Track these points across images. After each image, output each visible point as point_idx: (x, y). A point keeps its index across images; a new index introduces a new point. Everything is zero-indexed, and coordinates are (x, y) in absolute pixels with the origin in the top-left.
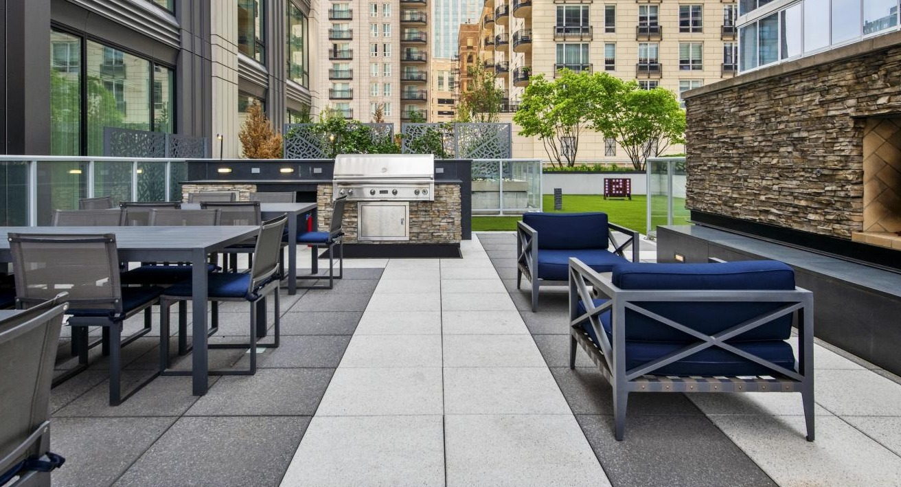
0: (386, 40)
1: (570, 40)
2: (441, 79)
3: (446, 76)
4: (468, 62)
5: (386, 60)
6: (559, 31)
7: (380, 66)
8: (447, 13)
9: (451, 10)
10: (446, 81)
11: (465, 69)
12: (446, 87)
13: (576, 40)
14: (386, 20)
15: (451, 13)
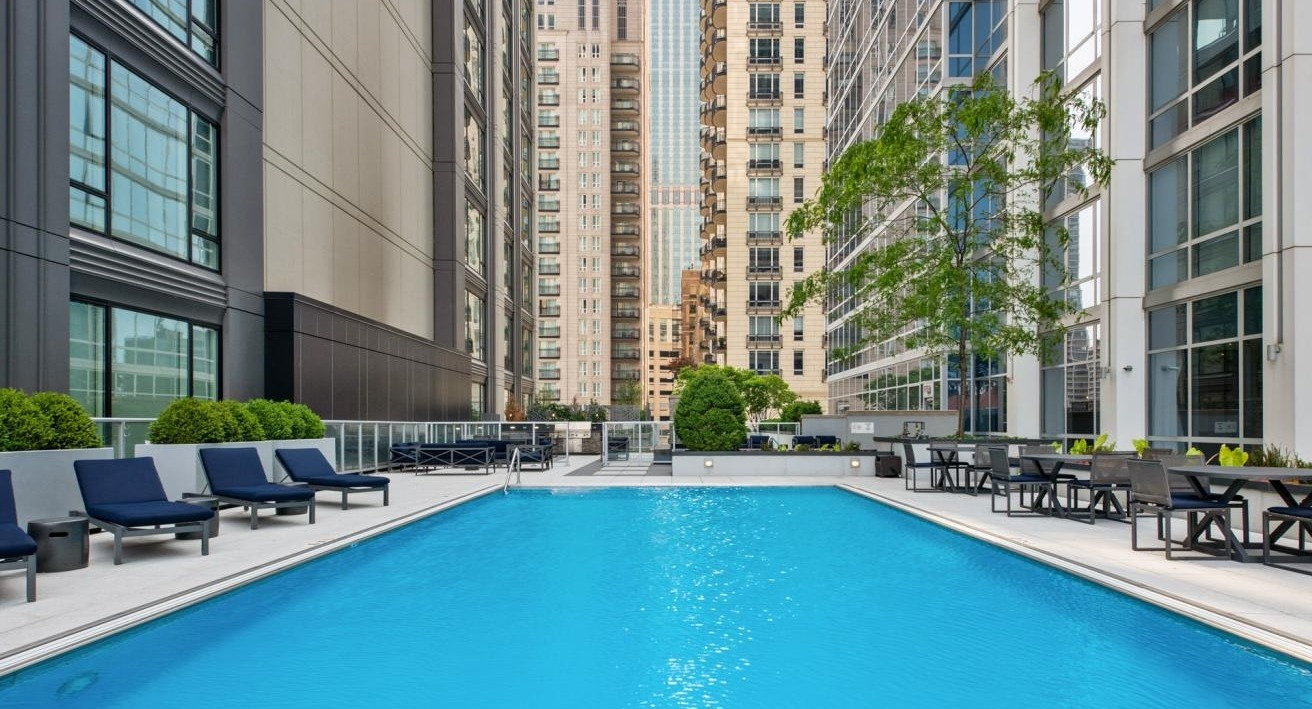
0: (595, 296)
1: (762, 313)
2: (663, 327)
3: (670, 324)
4: (691, 312)
5: (596, 316)
6: (752, 304)
7: (589, 323)
8: (676, 241)
9: (682, 238)
10: (669, 330)
11: (688, 320)
12: (669, 337)
13: (767, 314)
14: (596, 274)
15: (682, 241)
